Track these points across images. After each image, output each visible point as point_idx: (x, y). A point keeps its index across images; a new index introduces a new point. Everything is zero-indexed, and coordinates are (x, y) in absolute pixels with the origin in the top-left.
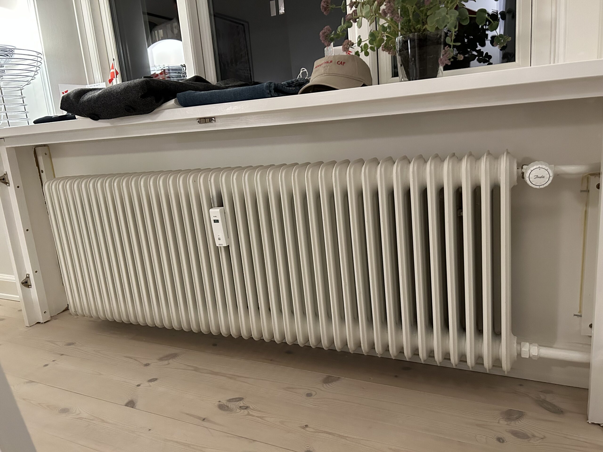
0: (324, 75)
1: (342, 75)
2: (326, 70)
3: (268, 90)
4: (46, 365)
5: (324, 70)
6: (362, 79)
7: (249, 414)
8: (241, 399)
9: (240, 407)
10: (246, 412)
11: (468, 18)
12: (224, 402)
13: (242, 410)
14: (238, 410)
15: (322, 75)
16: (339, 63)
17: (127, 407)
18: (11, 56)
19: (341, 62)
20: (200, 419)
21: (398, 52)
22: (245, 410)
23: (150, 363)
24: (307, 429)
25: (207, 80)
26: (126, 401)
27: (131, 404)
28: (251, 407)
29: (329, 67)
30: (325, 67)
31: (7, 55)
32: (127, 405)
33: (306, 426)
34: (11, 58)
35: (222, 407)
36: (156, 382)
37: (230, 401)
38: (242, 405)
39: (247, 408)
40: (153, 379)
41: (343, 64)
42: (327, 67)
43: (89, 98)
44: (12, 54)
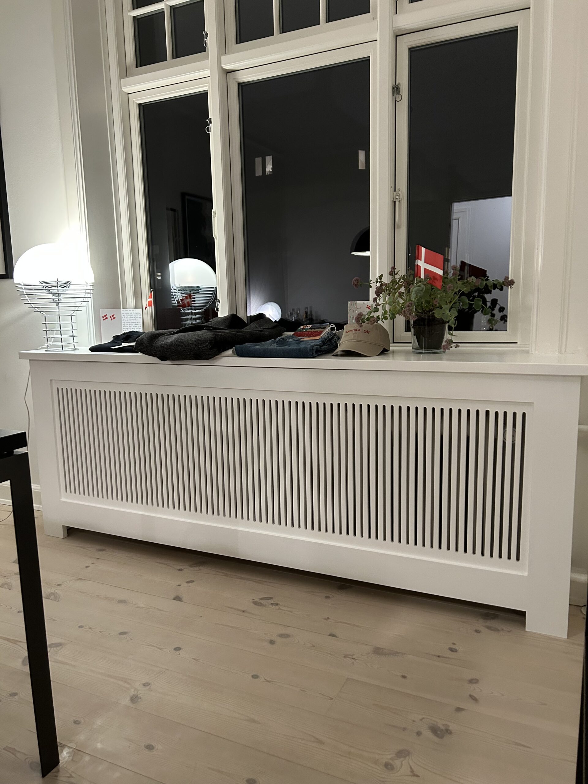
0: (353, 340)
1: (367, 342)
2: (355, 336)
3: (311, 352)
4: (87, 567)
5: (353, 337)
6: (383, 345)
7: (279, 609)
8: (271, 598)
9: (272, 604)
10: (277, 607)
11: (468, 303)
12: (257, 600)
13: (274, 606)
14: (270, 606)
15: (351, 340)
16: (365, 331)
17: (175, 601)
18: (68, 287)
19: (367, 331)
20: (241, 611)
21: (412, 325)
22: (276, 606)
23: (183, 568)
24: (329, 620)
25: (238, 315)
26: (173, 597)
27: (178, 598)
28: (280, 604)
29: (357, 334)
30: (354, 334)
31: (66, 287)
32: (174, 599)
33: (328, 618)
34: (68, 288)
35: (255, 603)
36: (193, 583)
37: (261, 599)
38: (272, 602)
39: (277, 604)
40: (191, 581)
41: (369, 332)
42: (356, 334)
43: (162, 344)
44: (69, 285)
